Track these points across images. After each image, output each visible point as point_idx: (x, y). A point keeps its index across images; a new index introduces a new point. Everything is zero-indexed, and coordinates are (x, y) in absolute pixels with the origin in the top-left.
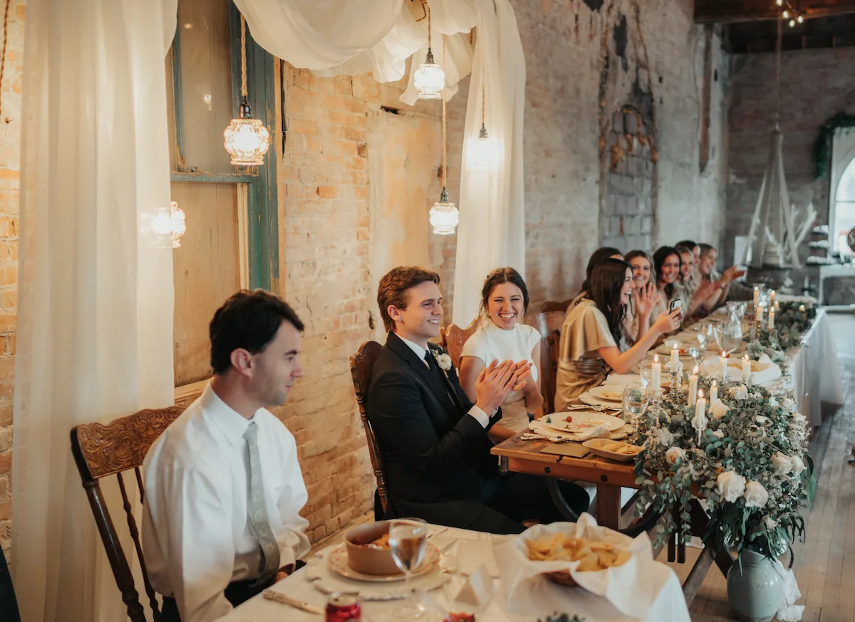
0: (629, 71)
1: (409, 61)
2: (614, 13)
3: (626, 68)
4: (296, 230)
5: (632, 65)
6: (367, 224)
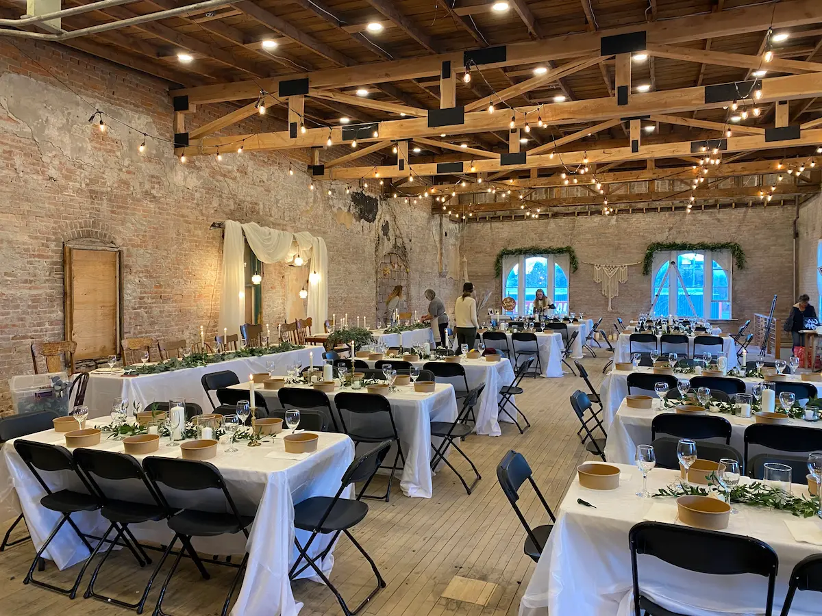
0: (391, 241)
1: (294, 256)
2: (382, 221)
3: (389, 240)
4: (266, 298)
5: (392, 238)
6: (284, 296)
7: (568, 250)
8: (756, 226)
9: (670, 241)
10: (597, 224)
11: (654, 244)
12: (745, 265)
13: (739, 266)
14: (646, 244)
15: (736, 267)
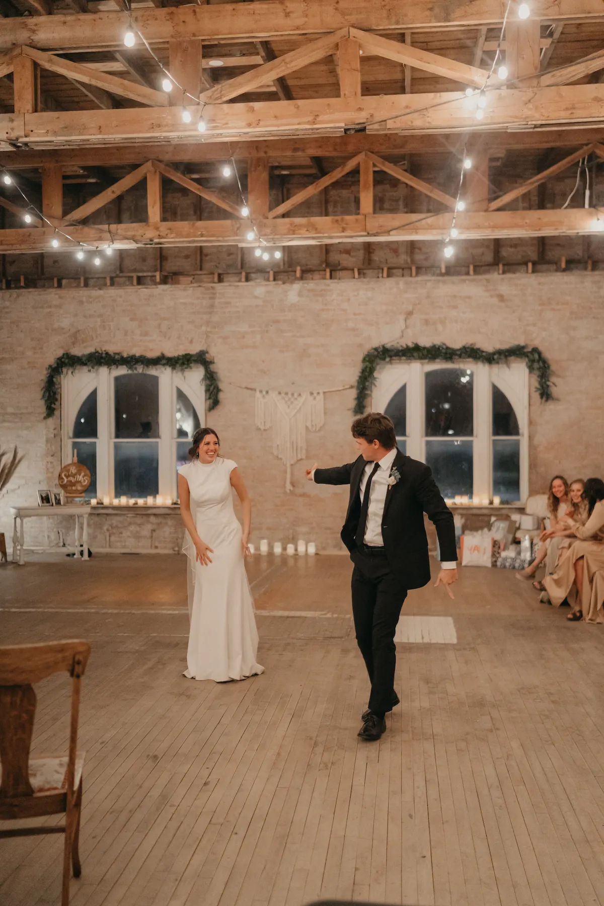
7: (202, 359)
8: (572, 313)
9: (408, 342)
10: (260, 302)
11: (376, 349)
12: (554, 391)
13: (542, 395)
14: (360, 345)
15: (536, 396)
